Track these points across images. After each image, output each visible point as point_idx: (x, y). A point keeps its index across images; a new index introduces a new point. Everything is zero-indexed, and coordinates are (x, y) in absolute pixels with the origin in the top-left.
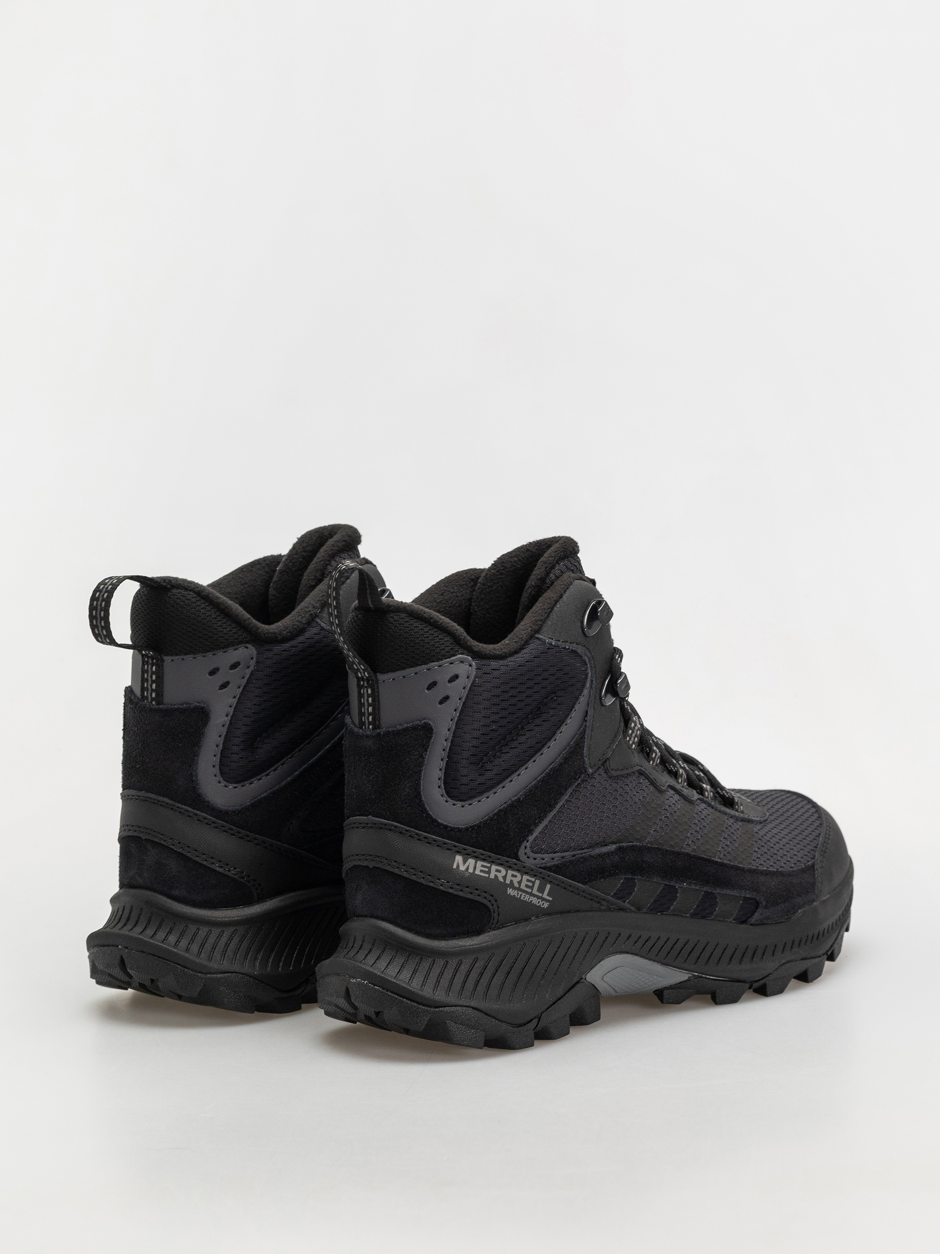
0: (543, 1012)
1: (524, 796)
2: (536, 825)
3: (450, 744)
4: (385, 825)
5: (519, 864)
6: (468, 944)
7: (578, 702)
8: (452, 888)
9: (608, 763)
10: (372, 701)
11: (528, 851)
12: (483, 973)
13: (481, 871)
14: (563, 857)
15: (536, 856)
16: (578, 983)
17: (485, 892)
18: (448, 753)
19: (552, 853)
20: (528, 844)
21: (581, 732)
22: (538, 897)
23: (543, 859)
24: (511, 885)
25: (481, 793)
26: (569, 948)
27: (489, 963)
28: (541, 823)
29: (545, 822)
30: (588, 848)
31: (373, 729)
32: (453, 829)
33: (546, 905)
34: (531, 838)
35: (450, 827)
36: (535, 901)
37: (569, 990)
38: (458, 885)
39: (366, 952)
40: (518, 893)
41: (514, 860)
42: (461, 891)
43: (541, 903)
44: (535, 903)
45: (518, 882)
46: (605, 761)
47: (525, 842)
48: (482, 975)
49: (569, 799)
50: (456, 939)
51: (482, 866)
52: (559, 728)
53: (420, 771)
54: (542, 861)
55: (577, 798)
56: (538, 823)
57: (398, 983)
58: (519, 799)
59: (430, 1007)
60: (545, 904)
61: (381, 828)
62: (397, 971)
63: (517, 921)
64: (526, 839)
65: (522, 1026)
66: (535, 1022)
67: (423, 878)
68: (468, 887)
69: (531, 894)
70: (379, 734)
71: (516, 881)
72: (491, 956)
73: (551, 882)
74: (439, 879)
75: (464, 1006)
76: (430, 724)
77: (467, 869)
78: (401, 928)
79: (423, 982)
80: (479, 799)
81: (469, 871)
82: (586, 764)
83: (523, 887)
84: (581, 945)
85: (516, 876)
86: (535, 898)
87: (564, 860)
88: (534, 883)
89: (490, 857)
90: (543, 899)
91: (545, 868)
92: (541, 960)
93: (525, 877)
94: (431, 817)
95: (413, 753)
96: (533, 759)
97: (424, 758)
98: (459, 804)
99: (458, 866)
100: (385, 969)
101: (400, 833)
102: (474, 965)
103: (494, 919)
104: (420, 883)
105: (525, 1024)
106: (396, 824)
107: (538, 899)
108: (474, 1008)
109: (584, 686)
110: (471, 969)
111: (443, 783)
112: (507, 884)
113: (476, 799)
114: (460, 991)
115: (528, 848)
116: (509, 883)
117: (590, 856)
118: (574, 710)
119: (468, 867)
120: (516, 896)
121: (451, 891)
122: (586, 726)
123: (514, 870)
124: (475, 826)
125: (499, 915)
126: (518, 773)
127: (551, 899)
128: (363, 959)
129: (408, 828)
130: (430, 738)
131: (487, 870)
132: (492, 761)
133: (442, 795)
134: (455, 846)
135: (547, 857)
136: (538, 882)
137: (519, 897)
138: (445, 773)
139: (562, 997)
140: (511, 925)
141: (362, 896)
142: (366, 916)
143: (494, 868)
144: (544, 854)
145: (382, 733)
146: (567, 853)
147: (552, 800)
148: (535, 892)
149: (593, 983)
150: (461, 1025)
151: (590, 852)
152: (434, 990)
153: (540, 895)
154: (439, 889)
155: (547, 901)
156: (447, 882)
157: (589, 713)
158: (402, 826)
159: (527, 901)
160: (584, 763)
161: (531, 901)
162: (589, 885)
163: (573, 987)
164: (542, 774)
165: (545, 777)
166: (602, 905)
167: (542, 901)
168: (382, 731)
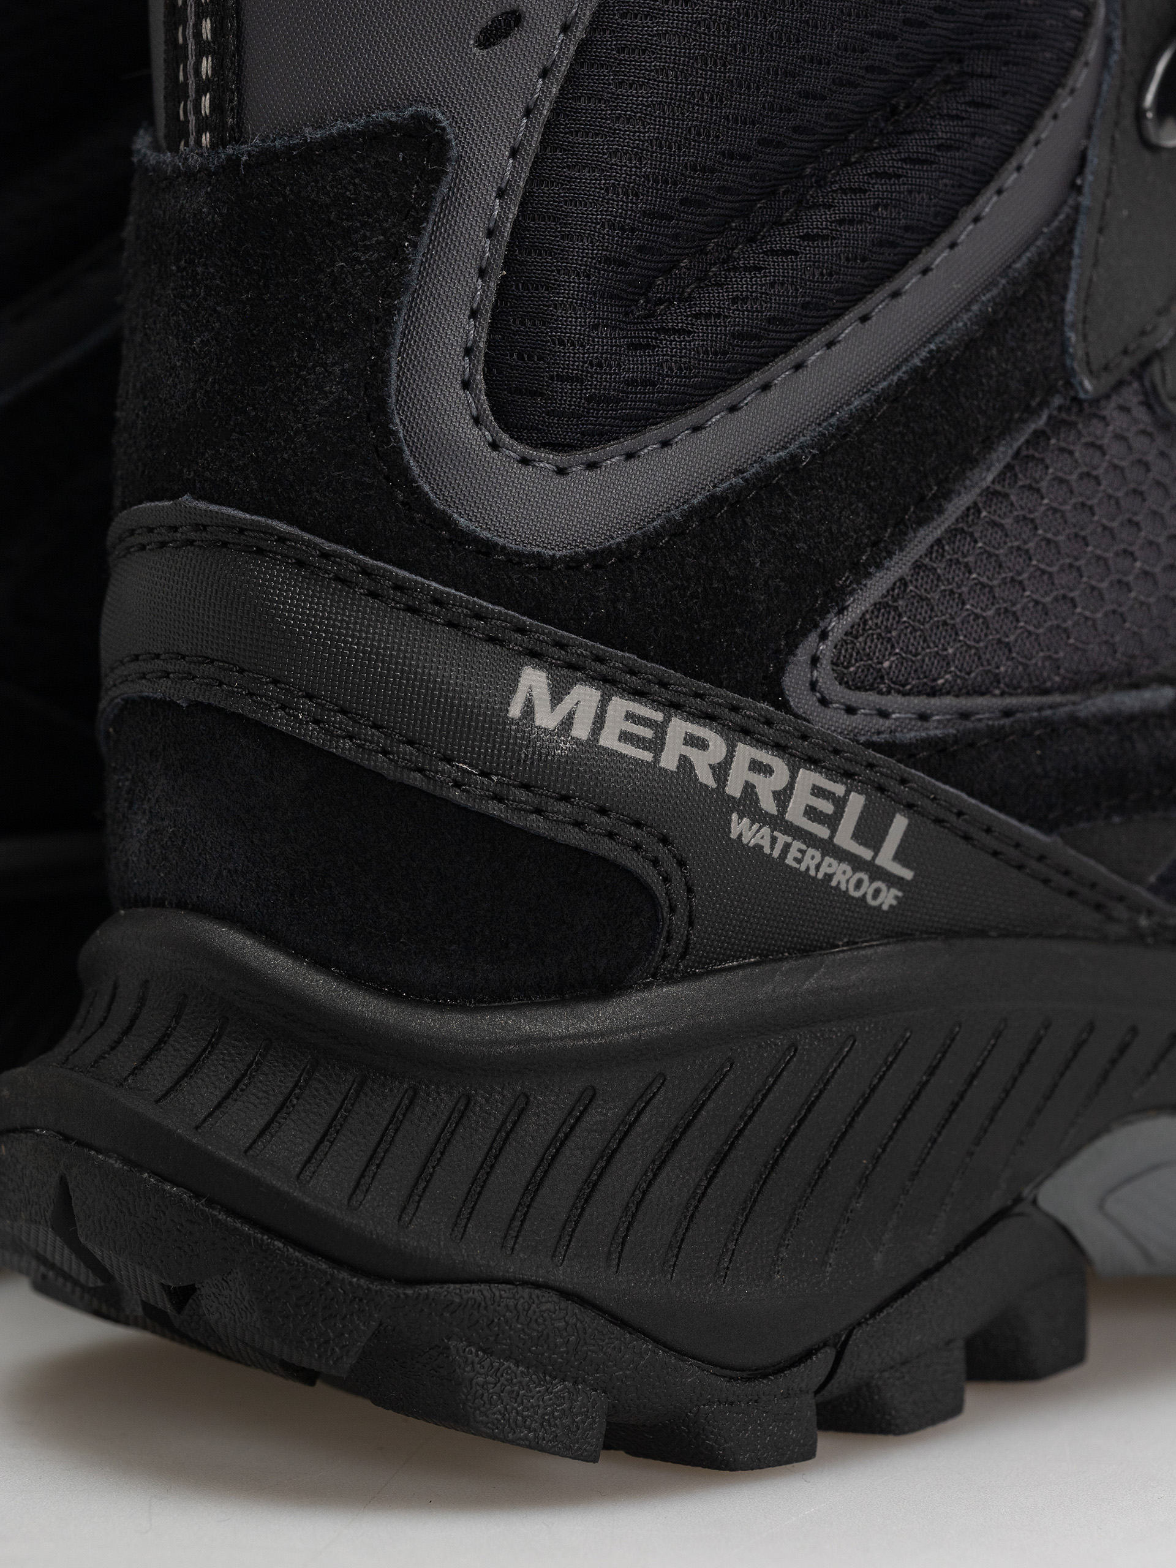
0: (859, 1324)
1: (815, 451)
2: (861, 573)
3: (515, 210)
4: (242, 531)
5: (783, 722)
6: (557, 1030)
7: (1048, 113)
8: (501, 800)
9: (1156, 368)
10: (213, 30)
11: (824, 675)
12: (615, 1151)
13: (625, 737)
14: (965, 715)
15: (855, 697)
16: (1001, 1215)
17: (638, 825)
18: (510, 246)
19: (919, 693)
20: (826, 649)
21: (1059, 229)
22: (857, 863)
23: (884, 714)
24: (748, 803)
25: (639, 423)
26: (974, 1076)
27: (640, 1113)
28: (879, 566)
29: (899, 566)
30: (1064, 691)
31: (213, 145)
32: (515, 559)
33: (888, 898)
34: (837, 626)
35: (504, 548)
36: (842, 875)
37: (969, 1241)
38: (526, 787)
39: (147, 1045)
40: (774, 840)
41: (764, 705)
42: (538, 811)
43: (868, 888)
44: (843, 887)
45: (776, 794)
46: (1146, 363)
47: (813, 637)
48: (609, 1162)
49: (998, 487)
50: (513, 1008)
51: (630, 716)
52: (971, 200)
53: (390, 312)
54: (881, 721)
55: (1030, 487)
56: (867, 565)
57: (256, 1172)
58: (794, 458)
59: (382, 1277)
60: (883, 895)
61: (225, 544)
62: (258, 1124)
63: (768, 955)
64: (816, 626)
65: (765, 1376)
66: (822, 1361)
67: (385, 753)
68: (565, 798)
69: (828, 848)
70: (233, 162)
71: (766, 789)
72: (650, 1085)
73: (910, 806)
74: (449, 760)
75: (525, 1283)
76: (436, 122)
77: (568, 722)
78: (288, 954)
79: (362, 1176)
80: (628, 444)
81: (575, 733)
82: (1073, 357)
83: (795, 814)
84: (1022, 1067)
85: (767, 770)
86: (845, 866)
87: (969, 725)
88: (840, 804)
89: (664, 685)
90: (877, 873)
91: (889, 749)
92: (857, 1113)
93: (807, 778)
94: (427, 506)
95: (364, 238)
96: (860, 309)
97: (405, 260)
98: (548, 460)
99: (529, 709)
100: (210, 1115)
101: (300, 564)
102: (578, 1119)
103: (669, 939)
104: (369, 771)
105: (781, 1370)
106: (283, 527)
107: (855, 870)
108: (566, 1294)
109: (1074, 54)
110: (567, 1136)
111: (480, 368)
112: (732, 798)
113: (613, 447)
114: (513, 1218)
115: (825, 663)
116: (738, 795)
117: (1074, 720)
118: (1031, 138)
119: (571, 716)
120: (767, 850)
121: (494, 809)
122: (1077, 209)
123: (760, 743)
124: (609, 552)
125: (691, 923)
126: (795, 355)
127: (908, 874)
128: (132, 1073)
129: (328, 546)
130: (436, 177)
131: (647, 733)
132: (690, 298)
133: (477, 421)
134: (521, 630)
135: (901, 706)
136: (856, 803)
137: (776, 854)
138: (492, 330)
139: (938, 1267)
140: (739, 967)
141: (150, 822)
142: (160, 904)
143: (679, 727)
144: (889, 693)
145: (245, 158)
146: (981, 701)
147: (931, 480)
148: (844, 838)
149: (1063, 1218)
150: (507, 1359)
151: (1074, 703)
152: (404, 1209)
153: (866, 854)
154: (446, 801)
155: (892, 880)
156: (483, 774)
157: (1093, 160)
158: (307, 536)
159: (812, 873)
160: (1064, 350)
161: (829, 877)
162: (1062, 836)
163: (983, 1230)
164: (893, 372)
165: (906, 383)
166: (1110, 918)
167: (872, 879)
168: (244, 151)
